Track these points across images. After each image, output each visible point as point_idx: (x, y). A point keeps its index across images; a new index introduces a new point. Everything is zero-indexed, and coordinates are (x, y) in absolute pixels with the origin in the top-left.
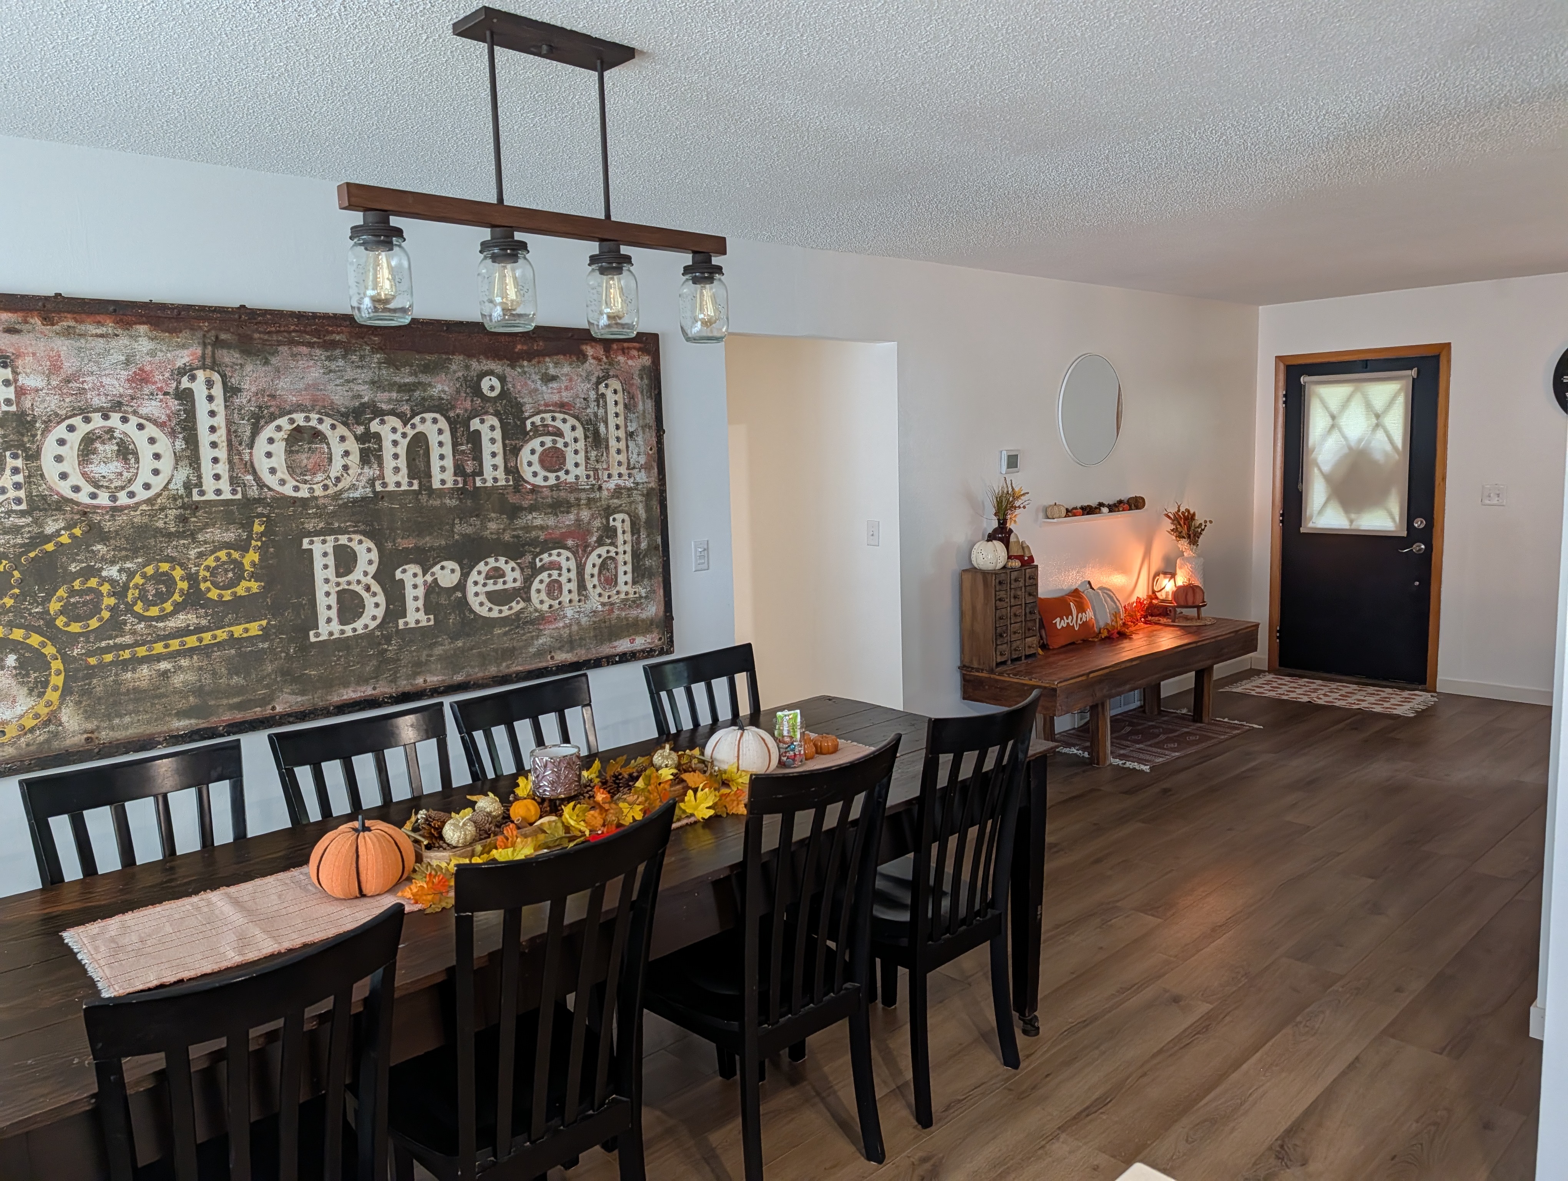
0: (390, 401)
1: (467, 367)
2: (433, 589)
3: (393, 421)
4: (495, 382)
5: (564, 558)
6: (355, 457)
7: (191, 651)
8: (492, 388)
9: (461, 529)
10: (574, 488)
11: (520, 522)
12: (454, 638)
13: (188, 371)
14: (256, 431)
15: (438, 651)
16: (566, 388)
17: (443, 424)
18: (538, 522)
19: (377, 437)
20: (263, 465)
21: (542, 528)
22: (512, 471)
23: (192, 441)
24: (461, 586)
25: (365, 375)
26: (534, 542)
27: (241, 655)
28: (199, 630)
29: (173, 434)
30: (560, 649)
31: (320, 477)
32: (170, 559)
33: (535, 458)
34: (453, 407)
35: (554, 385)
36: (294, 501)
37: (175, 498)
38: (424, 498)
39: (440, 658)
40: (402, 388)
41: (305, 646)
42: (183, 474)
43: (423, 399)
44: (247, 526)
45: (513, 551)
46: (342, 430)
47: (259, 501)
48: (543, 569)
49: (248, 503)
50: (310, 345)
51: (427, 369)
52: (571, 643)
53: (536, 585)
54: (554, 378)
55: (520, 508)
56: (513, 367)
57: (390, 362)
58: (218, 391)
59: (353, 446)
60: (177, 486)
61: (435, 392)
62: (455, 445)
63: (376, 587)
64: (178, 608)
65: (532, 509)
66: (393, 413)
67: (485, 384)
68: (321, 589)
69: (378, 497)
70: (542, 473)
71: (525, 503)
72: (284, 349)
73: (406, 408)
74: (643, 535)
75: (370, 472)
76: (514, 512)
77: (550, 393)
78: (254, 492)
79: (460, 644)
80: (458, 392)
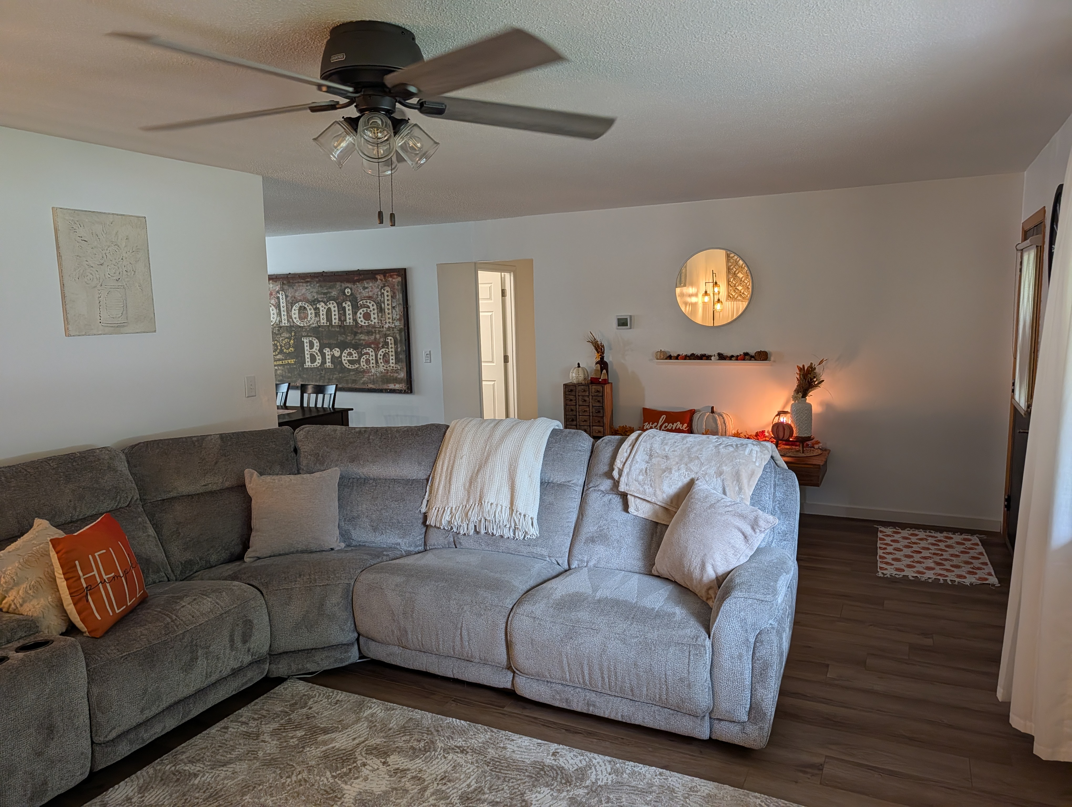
0: (321, 298)
1: (341, 286)
2: (333, 356)
3: (322, 304)
4: (349, 290)
5: (370, 351)
6: (313, 315)
7: (280, 365)
8: (348, 292)
9: (341, 338)
10: (374, 327)
11: (357, 337)
12: (339, 373)
13: (278, 292)
14: (292, 308)
15: (335, 376)
16: (371, 291)
17: (335, 304)
18: (363, 338)
19: (319, 308)
20: (293, 316)
21: (364, 340)
22: (355, 320)
23: (280, 310)
24: (340, 357)
25: (315, 290)
26: (361, 345)
27: (290, 368)
28: (282, 360)
29: (276, 308)
30: (370, 383)
31: (306, 320)
32: (276, 340)
33: (362, 316)
34: (338, 299)
35: (367, 290)
36: (300, 327)
37: (277, 325)
38: (330, 328)
39: (336, 379)
40: (325, 294)
41: (303, 368)
42: (278, 319)
43: (330, 297)
44: (291, 334)
45: (355, 347)
46: (310, 307)
47: (293, 326)
48: (365, 354)
49: (291, 326)
50: (302, 282)
51: (330, 288)
52: (373, 382)
53: (362, 360)
54: (367, 288)
55: (357, 333)
56: (354, 285)
57: (321, 286)
58: (284, 297)
59: (313, 311)
60: (277, 322)
61: (332, 294)
62: (339, 311)
63: (319, 354)
64: (279, 353)
65: (361, 333)
66: (322, 301)
67: (346, 291)
68: (306, 352)
69: (319, 326)
70: (364, 321)
71: (359, 331)
72: (297, 284)
73: (325, 300)
74: (399, 346)
75: (317, 319)
76: (356, 334)
77: (365, 293)
78: (292, 324)
79: (341, 375)
80: (339, 294)
